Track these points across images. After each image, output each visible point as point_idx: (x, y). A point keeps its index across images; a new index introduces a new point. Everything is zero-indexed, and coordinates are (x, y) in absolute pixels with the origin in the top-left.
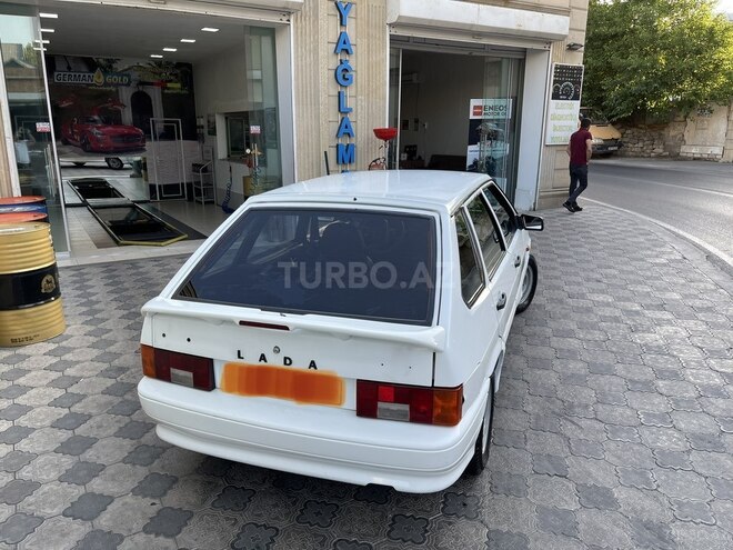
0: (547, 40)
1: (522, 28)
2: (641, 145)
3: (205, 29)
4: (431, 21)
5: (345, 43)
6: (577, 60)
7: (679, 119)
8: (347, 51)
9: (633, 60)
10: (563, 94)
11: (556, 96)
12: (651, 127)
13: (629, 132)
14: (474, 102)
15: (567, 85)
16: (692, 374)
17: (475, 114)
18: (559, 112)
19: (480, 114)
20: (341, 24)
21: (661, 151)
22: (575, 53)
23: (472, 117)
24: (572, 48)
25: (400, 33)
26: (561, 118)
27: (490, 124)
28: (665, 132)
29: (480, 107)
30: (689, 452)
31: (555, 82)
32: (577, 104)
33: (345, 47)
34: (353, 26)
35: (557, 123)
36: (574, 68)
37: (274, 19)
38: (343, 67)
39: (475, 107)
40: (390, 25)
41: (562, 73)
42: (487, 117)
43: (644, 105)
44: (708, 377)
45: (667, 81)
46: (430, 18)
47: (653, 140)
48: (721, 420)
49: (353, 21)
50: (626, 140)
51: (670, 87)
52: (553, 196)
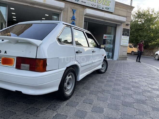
0: (121, 22)
1: (115, 19)
2: (148, 53)
3: (46, 15)
4: (94, 15)
5: (74, 18)
6: (129, 28)
7: (156, 48)
8: (74, 19)
9: (145, 34)
10: (125, 35)
11: (123, 35)
12: (150, 49)
13: (145, 50)
14: (104, 35)
15: (126, 33)
16: (143, 88)
17: (105, 38)
18: (124, 38)
19: (106, 38)
20: (73, 14)
21: (152, 55)
22: (128, 26)
23: (104, 38)
24: (127, 25)
25: (87, 17)
26: (124, 40)
27: (108, 40)
28: (153, 51)
29: (106, 36)
30: (134, 103)
31: (123, 32)
32: (128, 37)
33: (73, 18)
34: (76, 15)
35: (124, 41)
36: (128, 29)
37: (58, 11)
38: (73, 23)
39: (105, 36)
40: (84, 15)
41: (125, 30)
42: (107, 39)
43: (148, 44)
44: (147, 88)
45: (153, 39)
46: (93, 14)
47: (151, 52)
48: (147, 97)
49: (76, 13)
50: (144, 52)
51: (154, 40)
52: (122, 57)
